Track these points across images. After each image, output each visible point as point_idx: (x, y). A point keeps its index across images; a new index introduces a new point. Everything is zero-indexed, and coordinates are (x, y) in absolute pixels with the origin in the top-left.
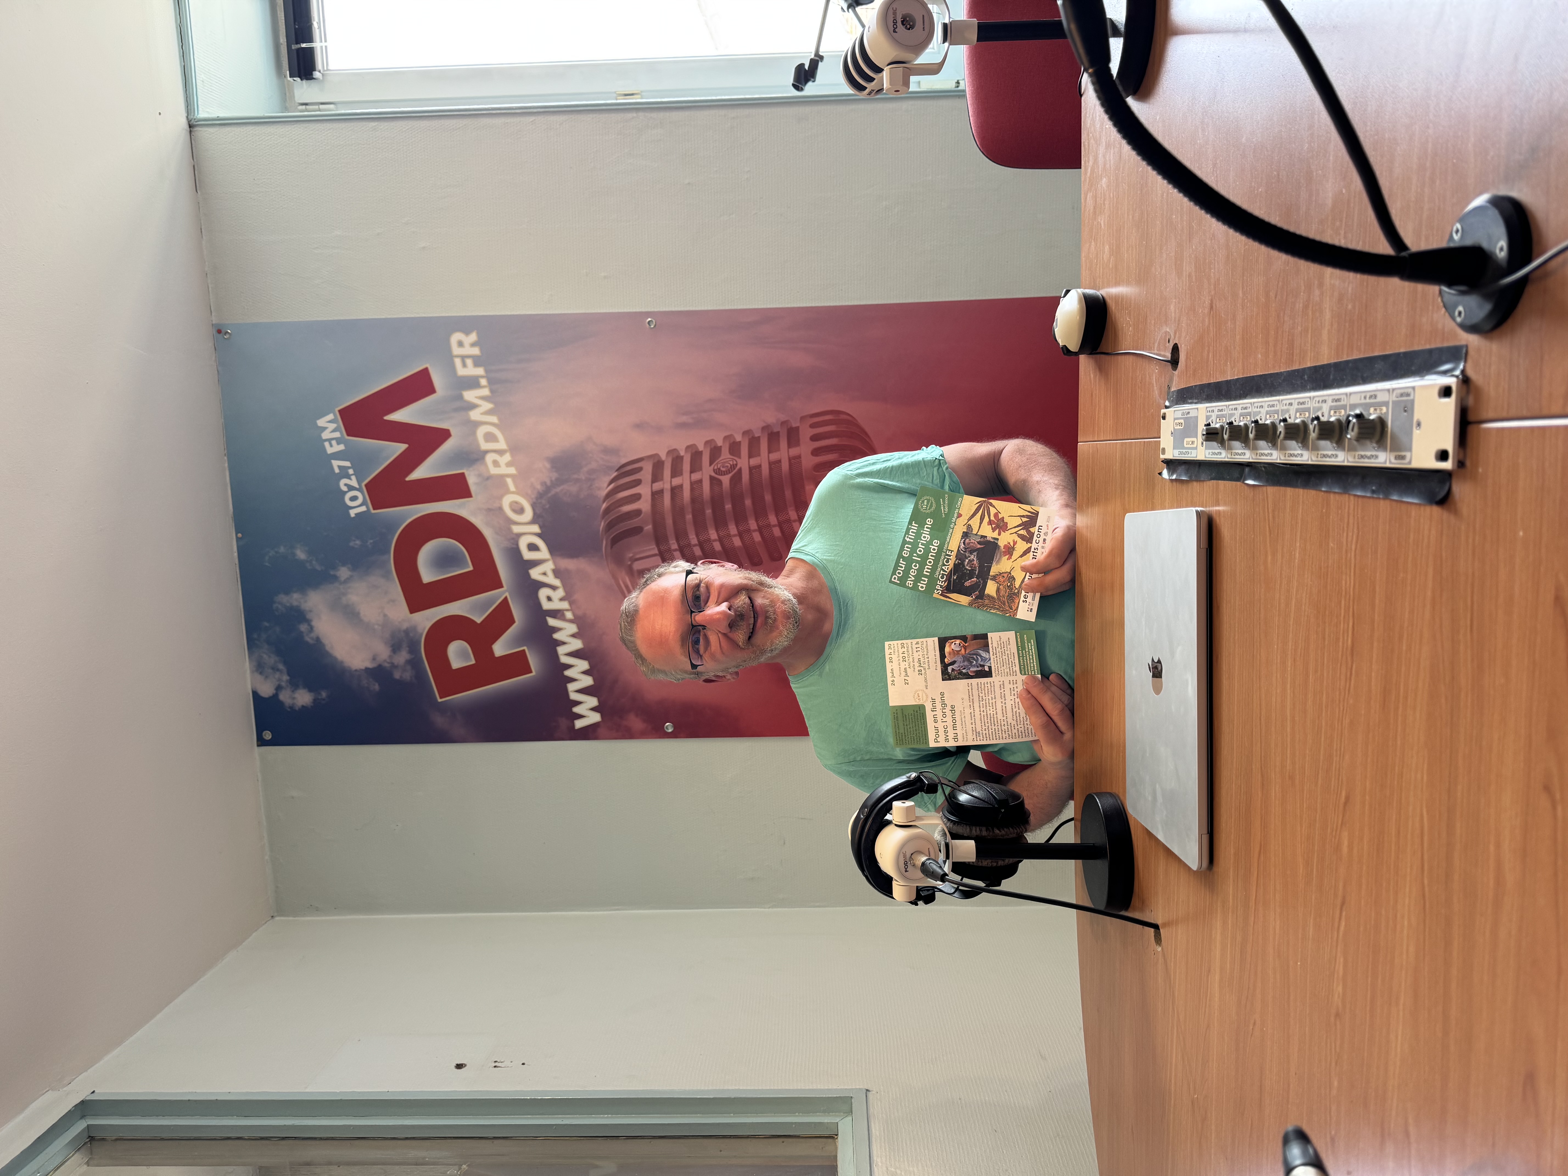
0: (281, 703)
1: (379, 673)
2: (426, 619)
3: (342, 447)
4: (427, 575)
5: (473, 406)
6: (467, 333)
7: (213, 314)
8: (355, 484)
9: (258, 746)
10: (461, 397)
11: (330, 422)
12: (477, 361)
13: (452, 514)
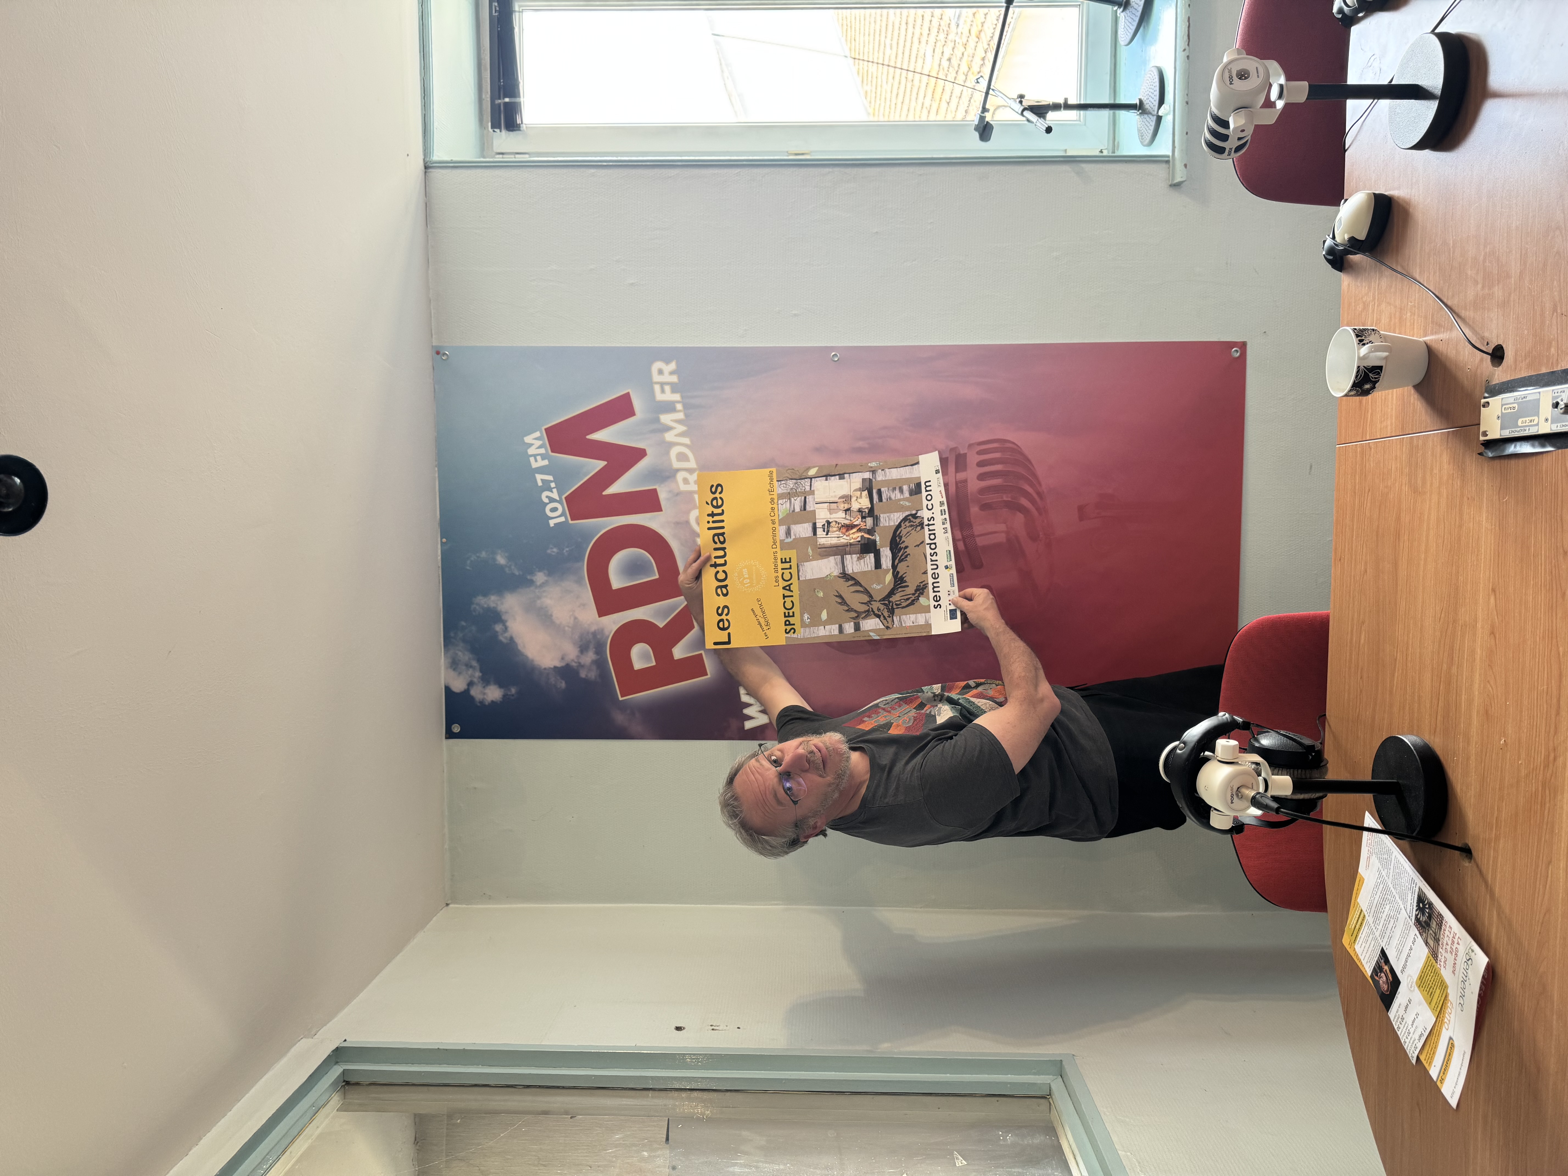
0: (472, 698)
1: (567, 672)
2: (613, 623)
3: (546, 462)
4: (617, 582)
5: (669, 429)
6: (667, 362)
7: (434, 336)
8: (557, 497)
9: (446, 738)
10: (658, 420)
11: (535, 439)
12: (675, 388)
13: (644, 526)
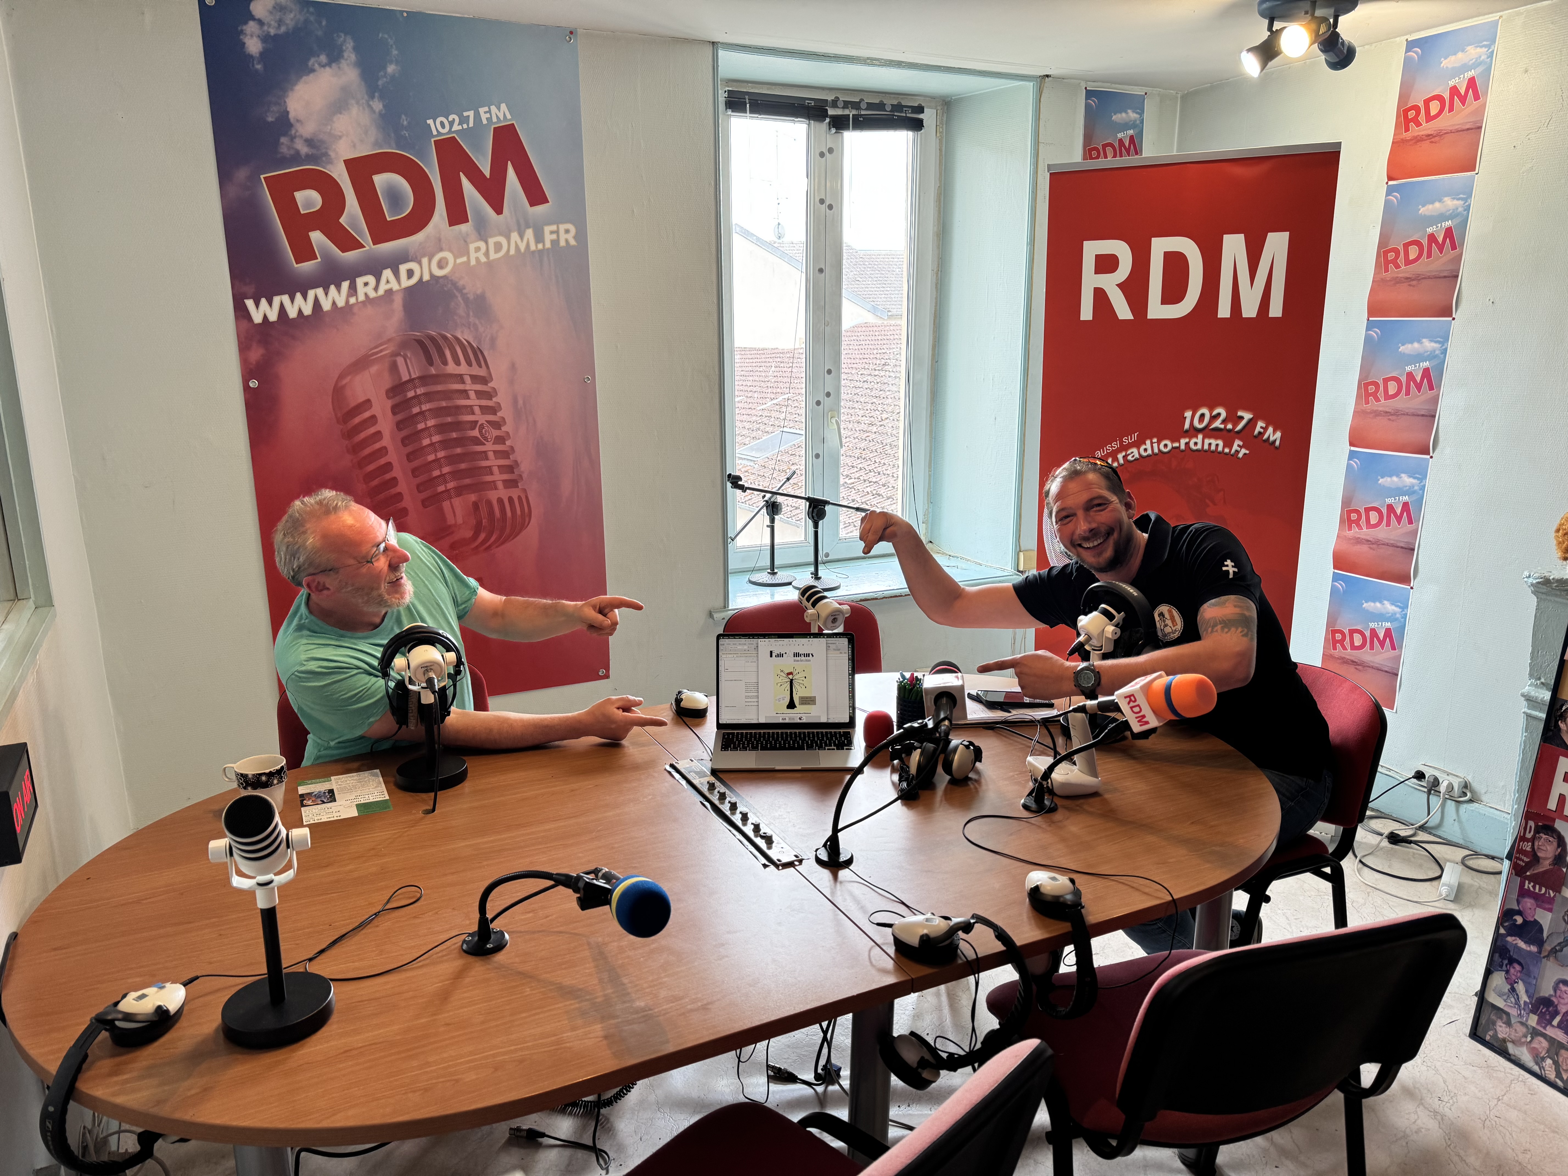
1: (284, 124)
2: (340, 174)
3: (485, 122)
4: (381, 180)
6: (575, 238)
7: (585, 31)
8: (453, 129)
10: (529, 227)
11: (505, 114)
12: (555, 243)
13: (434, 209)
